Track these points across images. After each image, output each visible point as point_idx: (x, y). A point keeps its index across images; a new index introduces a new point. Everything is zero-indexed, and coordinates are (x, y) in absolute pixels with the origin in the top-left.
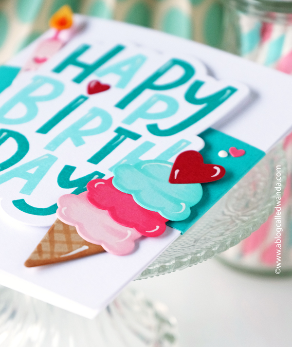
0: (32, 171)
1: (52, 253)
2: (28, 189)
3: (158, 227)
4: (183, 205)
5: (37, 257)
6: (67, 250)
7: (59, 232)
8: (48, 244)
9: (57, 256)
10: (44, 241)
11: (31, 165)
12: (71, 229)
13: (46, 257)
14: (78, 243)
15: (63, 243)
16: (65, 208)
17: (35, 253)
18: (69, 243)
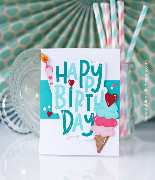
0: (78, 122)
1: (100, 145)
2: (82, 129)
3: (115, 123)
4: (115, 112)
5: (99, 149)
6: (103, 142)
7: (98, 138)
8: (98, 143)
9: (102, 146)
10: (97, 143)
11: (77, 120)
12: (99, 136)
13: (100, 147)
14: (103, 139)
15: (100, 141)
16: (94, 131)
17: (97, 148)
18: (102, 140)
